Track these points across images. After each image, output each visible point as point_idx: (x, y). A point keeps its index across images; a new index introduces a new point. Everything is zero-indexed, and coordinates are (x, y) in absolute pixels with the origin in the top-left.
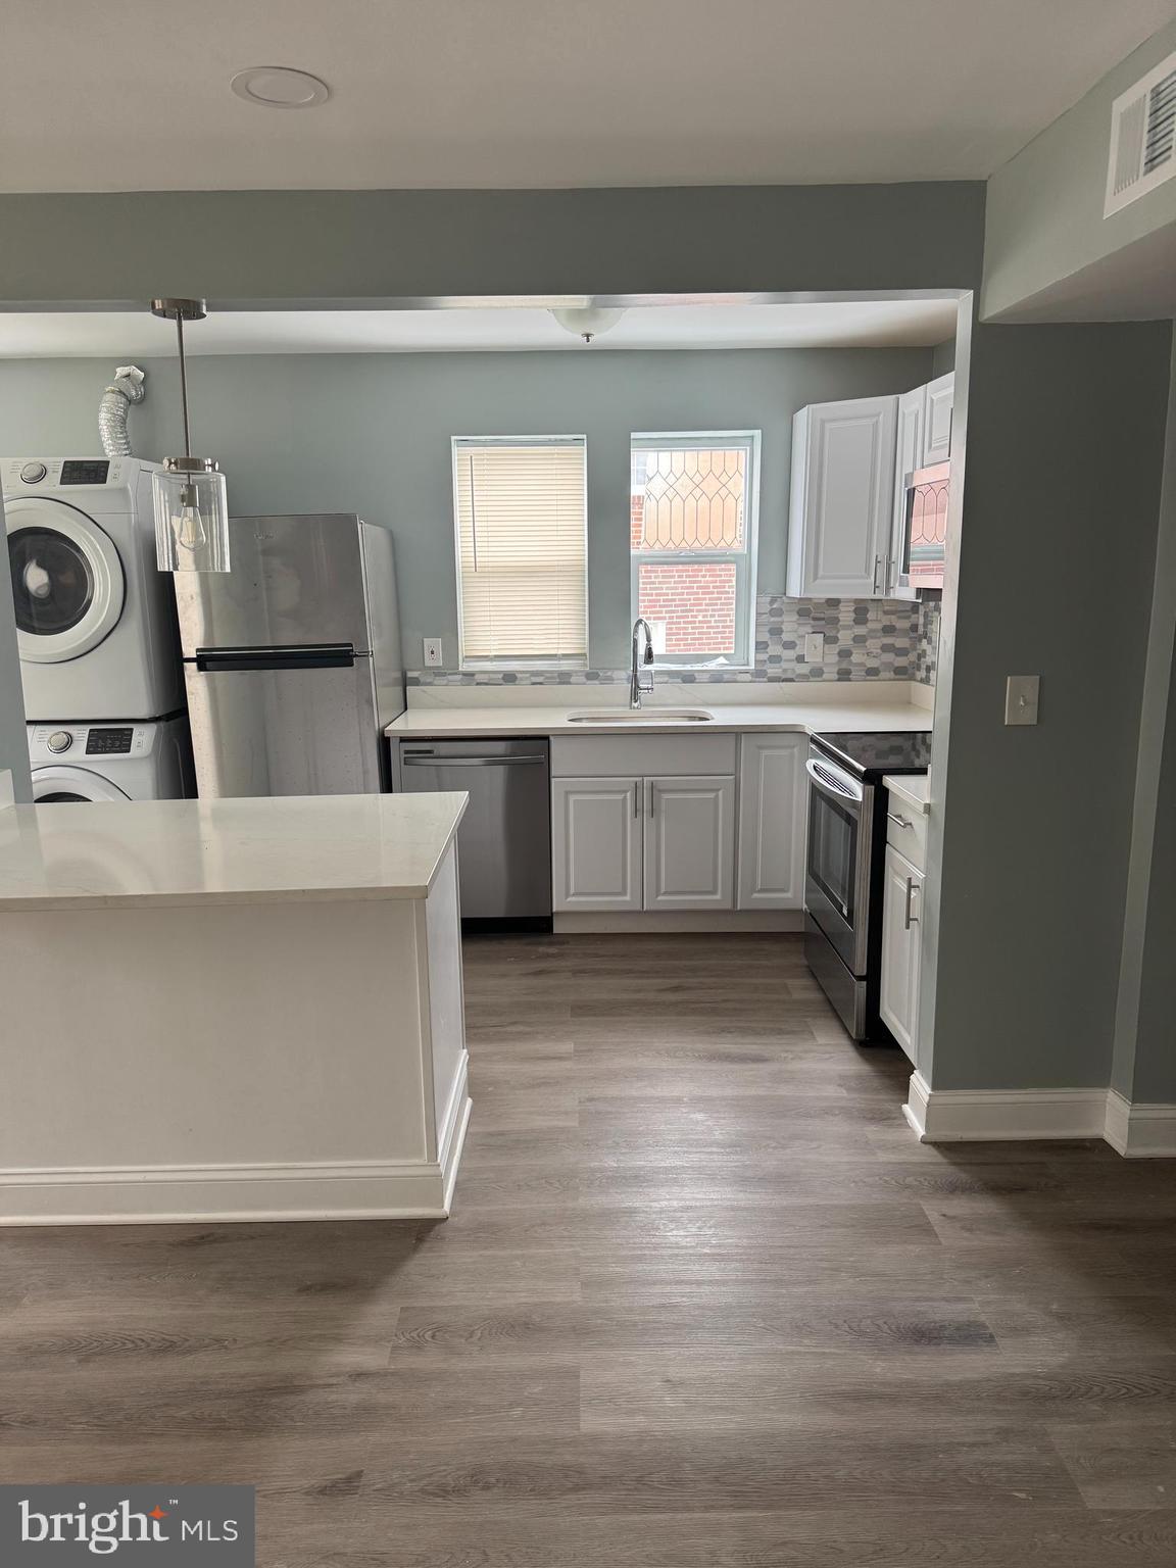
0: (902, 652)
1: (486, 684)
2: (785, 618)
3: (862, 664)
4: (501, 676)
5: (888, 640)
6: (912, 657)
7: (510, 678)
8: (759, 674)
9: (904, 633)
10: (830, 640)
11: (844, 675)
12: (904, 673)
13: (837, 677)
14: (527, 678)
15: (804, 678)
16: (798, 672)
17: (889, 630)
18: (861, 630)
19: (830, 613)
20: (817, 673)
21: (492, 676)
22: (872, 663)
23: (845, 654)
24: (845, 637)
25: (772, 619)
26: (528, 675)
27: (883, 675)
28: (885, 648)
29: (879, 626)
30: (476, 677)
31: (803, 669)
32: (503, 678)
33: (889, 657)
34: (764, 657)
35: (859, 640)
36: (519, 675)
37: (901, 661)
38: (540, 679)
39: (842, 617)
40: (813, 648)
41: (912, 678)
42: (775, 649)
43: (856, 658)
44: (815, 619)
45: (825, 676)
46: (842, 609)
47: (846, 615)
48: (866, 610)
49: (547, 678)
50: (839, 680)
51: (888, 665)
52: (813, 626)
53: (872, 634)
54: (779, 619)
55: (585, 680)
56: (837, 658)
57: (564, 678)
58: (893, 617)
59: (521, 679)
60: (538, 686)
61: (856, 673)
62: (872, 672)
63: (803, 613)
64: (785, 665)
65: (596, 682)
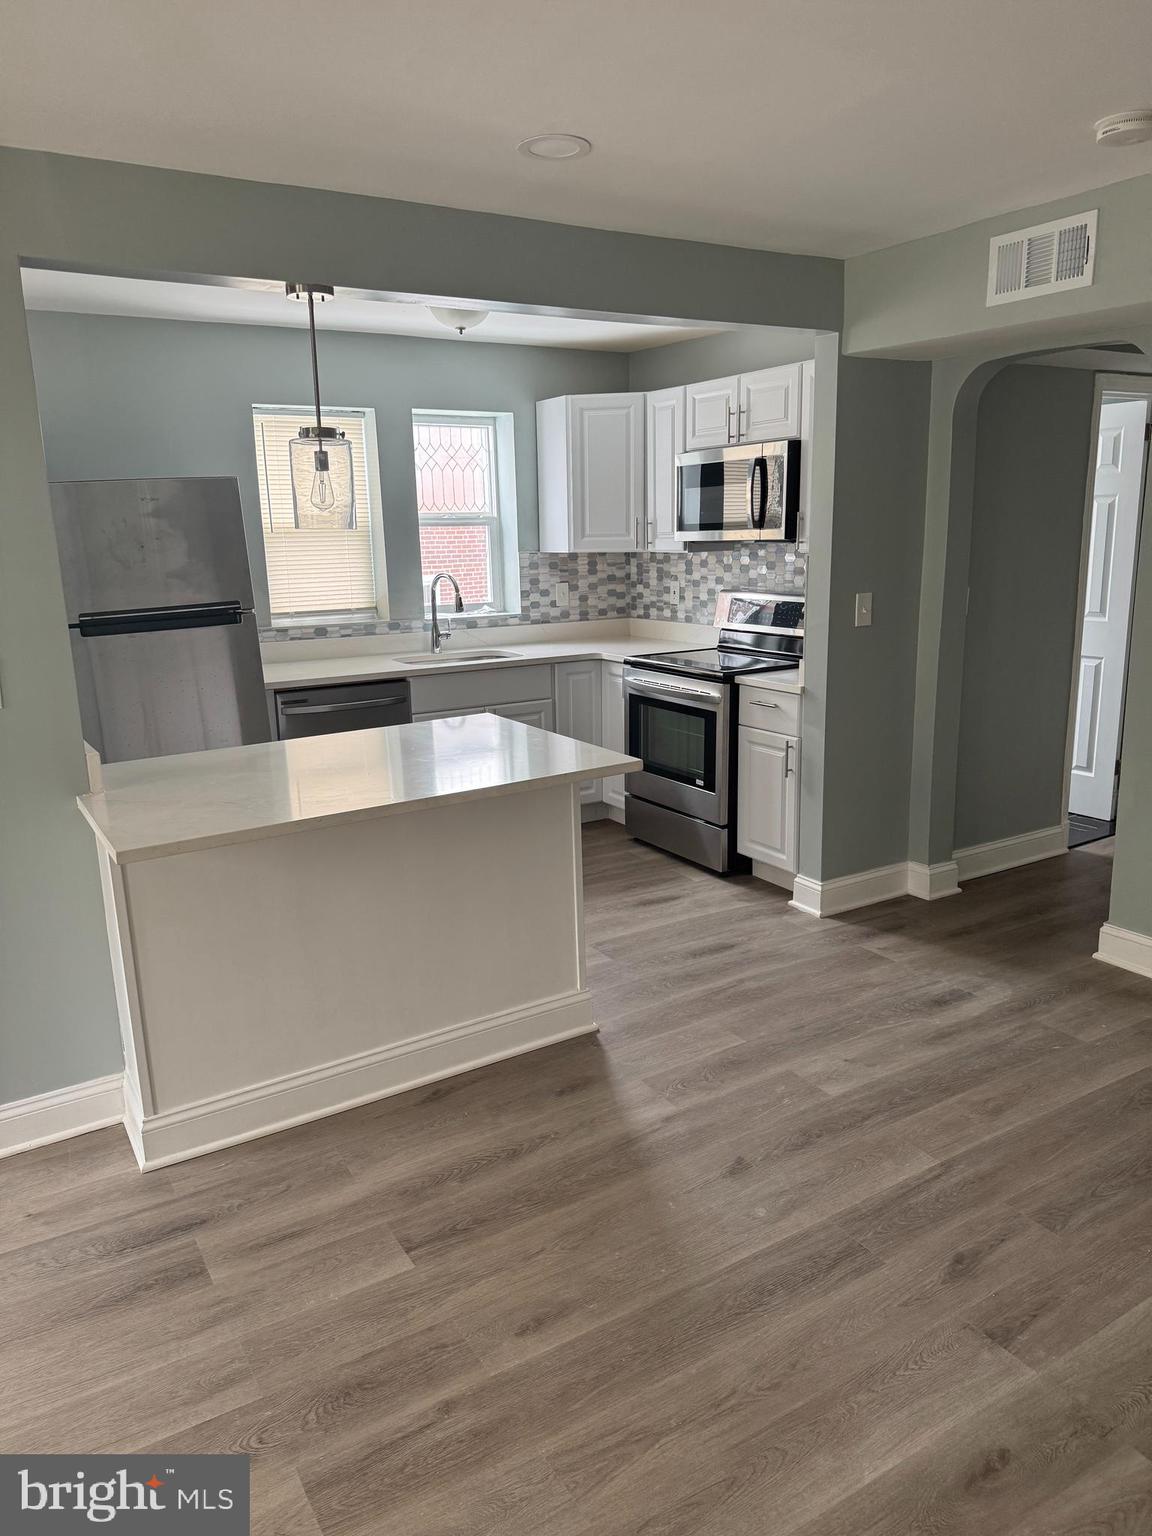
0: (621, 596)
1: (300, 639)
2: (541, 570)
3: (596, 607)
4: (312, 630)
5: (611, 587)
6: (628, 599)
7: (321, 631)
8: (524, 618)
9: (622, 580)
10: (573, 588)
11: (584, 616)
12: (623, 612)
13: (578, 617)
14: (338, 631)
15: (557, 619)
16: (552, 614)
17: (611, 578)
18: (593, 579)
19: (571, 565)
20: (565, 615)
21: (304, 631)
22: (602, 605)
23: (583, 599)
24: (583, 584)
25: (532, 572)
26: (336, 628)
27: (610, 614)
28: (611, 593)
29: (604, 576)
30: (290, 632)
31: (555, 612)
32: (315, 632)
33: (613, 600)
34: (528, 603)
35: (593, 587)
36: (329, 629)
37: (621, 603)
38: (349, 632)
39: (580, 568)
40: (561, 594)
41: (629, 616)
42: (535, 597)
43: (591, 601)
44: (561, 571)
45: (571, 617)
46: (580, 563)
47: (582, 566)
48: (596, 563)
49: (355, 630)
50: (581, 620)
51: (613, 608)
52: (561, 577)
53: (602, 582)
54: (536, 572)
55: (387, 629)
56: (578, 602)
57: (369, 630)
58: (614, 568)
59: (332, 632)
61: (592, 614)
62: (603, 612)
63: (553, 566)
64: (543, 610)
65: (398, 631)
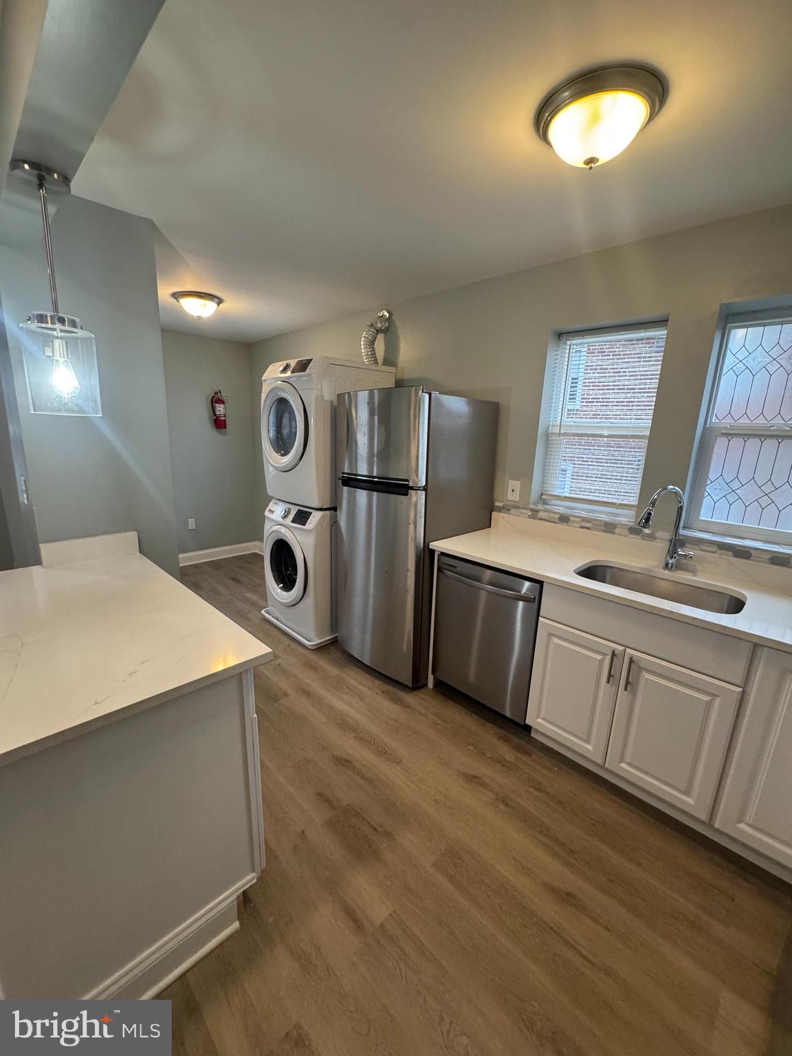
1: (546, 520)
7: (564, 519)
14: (579, 522)
21: (551, 515)
26: (579, 520)
30: (539, 513)
32: (559, 518)
36: (571, 518)
38: (589, 525)
49: (594, 525)
55: (626, 533)
57: (609, 528)
59: (573, 522)
60: (585, 530)
65: (639, 537)
